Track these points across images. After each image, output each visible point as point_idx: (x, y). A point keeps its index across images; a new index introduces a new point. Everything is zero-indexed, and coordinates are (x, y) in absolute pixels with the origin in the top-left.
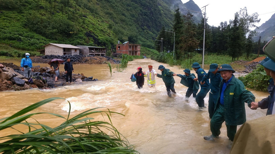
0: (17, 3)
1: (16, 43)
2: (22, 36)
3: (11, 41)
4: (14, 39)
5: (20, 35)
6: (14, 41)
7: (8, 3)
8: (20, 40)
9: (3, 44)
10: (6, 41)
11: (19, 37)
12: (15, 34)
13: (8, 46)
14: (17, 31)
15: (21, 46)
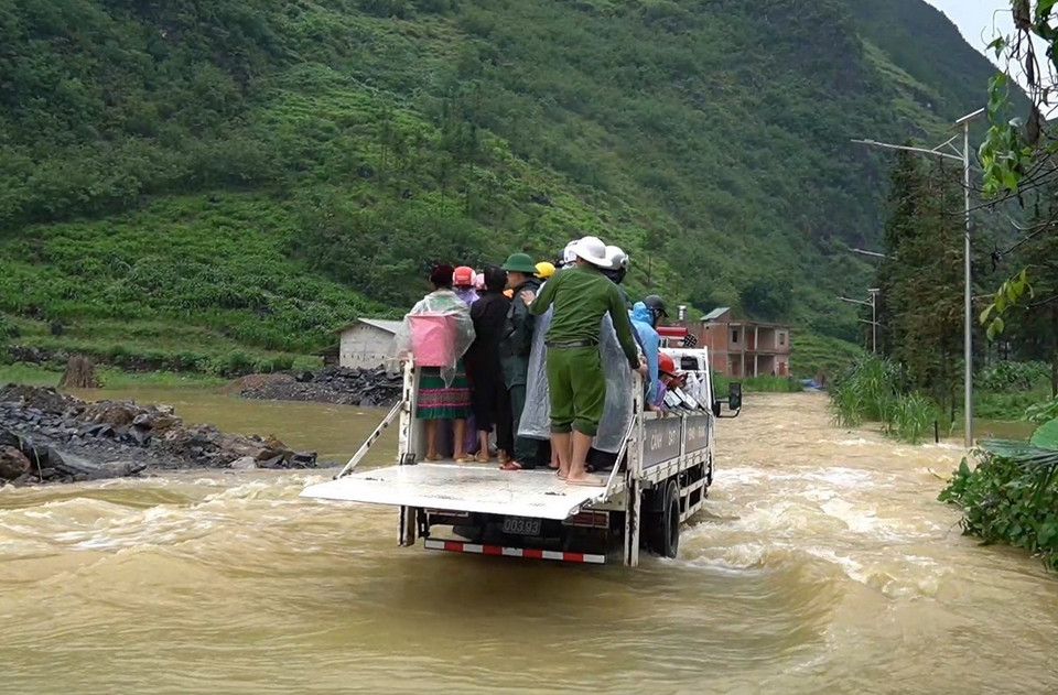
0: (272, 157)
1: (247, 321)
2: (274, 293)
3: (228, 313)
4: (240, 304)
5: (266, 287)
6: (240, 313)
7: (239, 161)
8: (261, 305)
9: (197, 326)
10: (211, 310)
11: (259, 295)
12: (248, 285)
13: (216, 334)
14: (257, 273)
15: (265, 331)
